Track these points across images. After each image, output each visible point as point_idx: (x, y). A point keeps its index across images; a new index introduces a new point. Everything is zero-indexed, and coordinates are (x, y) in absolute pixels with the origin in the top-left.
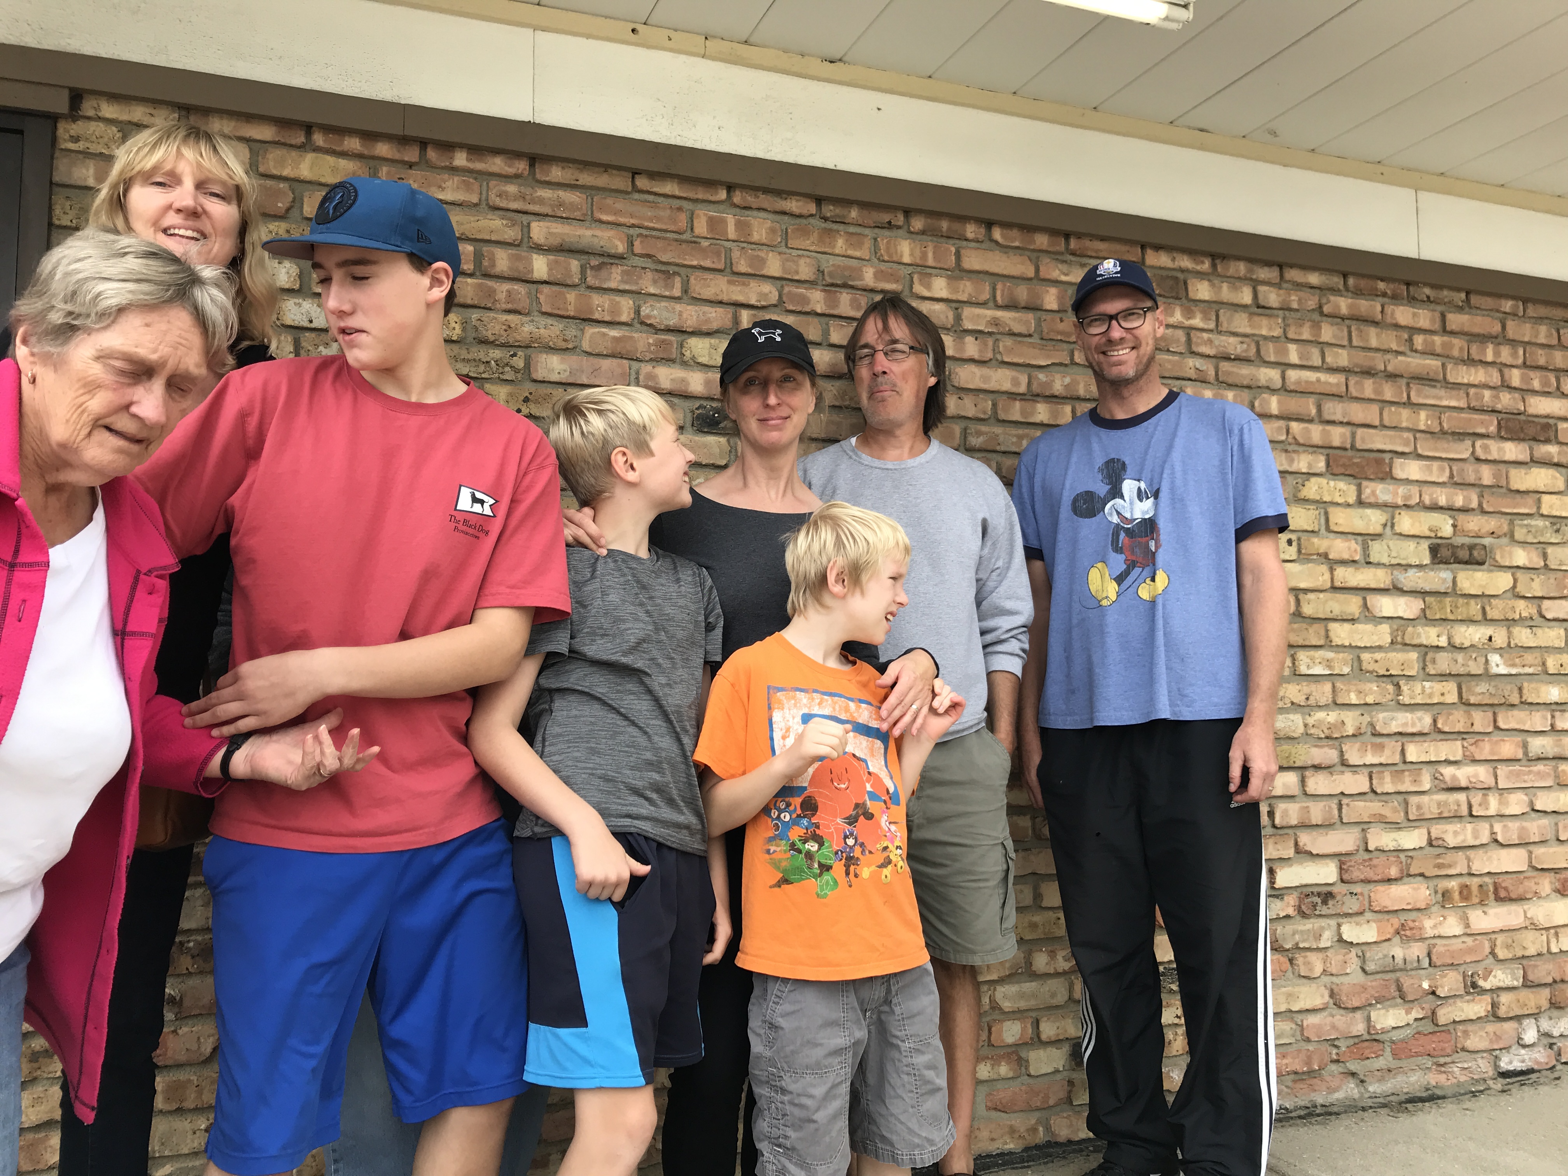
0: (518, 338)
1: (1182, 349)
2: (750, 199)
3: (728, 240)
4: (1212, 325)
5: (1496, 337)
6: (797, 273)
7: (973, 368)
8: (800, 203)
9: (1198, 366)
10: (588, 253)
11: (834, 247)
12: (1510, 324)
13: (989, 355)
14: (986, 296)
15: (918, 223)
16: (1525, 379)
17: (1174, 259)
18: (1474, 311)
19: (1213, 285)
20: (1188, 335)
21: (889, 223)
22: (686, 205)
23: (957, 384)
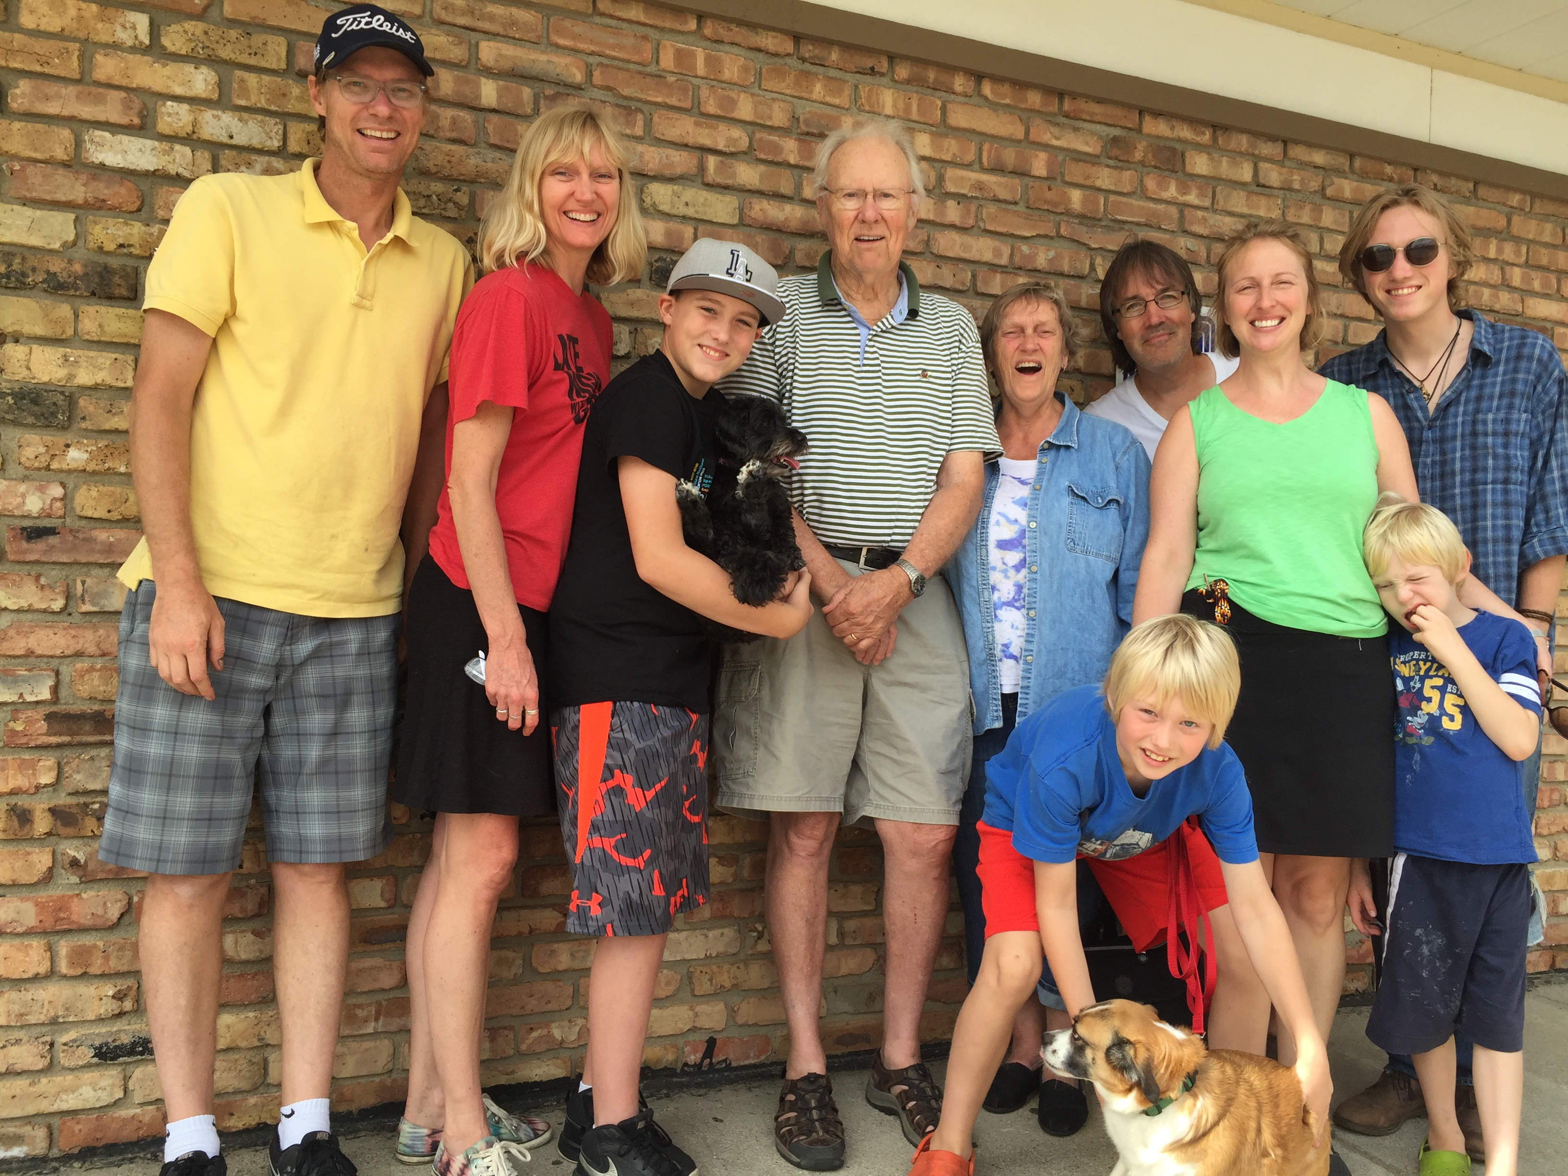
0: (463, 171)
1: (1173, 227)
2: (723, 32)
3: (696, 77)
4: (1207, 203)
5: (1501, 233)
6: (770, 118)
7: (955, 236)
8: (776, 41)
9: (1189, 246)
10: (542, 80)
11: (811, 92)
12: (1516, 219)
13: (971, 222)
14: (970, 156)
15: (903, 72)
16: (1526, 279)
17: (1172, 128)
18: (1481, 203)
19: (1212, 159)
20: (1181, 212)
21: (872, 69)
22: (653, 34)
23: (935, 252)
